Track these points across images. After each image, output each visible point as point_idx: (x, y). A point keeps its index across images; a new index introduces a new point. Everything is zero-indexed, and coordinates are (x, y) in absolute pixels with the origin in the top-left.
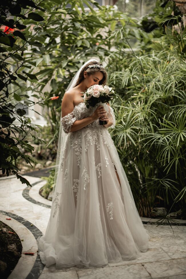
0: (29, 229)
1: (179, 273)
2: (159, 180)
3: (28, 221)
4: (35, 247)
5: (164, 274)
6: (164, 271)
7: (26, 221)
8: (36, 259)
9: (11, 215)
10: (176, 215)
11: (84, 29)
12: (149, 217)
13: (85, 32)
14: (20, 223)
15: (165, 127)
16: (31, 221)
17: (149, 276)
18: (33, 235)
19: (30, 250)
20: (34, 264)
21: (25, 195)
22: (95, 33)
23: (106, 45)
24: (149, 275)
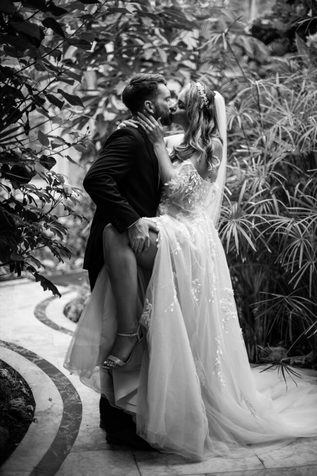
0: (46, 373)
1: (314, 461)
2: (284, 298)
3: (44, 360)
4: (58, 404)
5: (286, 462)
6: (286, 458)
7: (41, 359)
8: (61, 425)
9: (15, 348)
10: (303, 362)
11: (157, 31)
12: (257, 362)
13: (157, 36)
14: (30, 362)
15: (298, 205)
16: (50, 360)
17: (260, 465)
18: (54, 384)
19: (49, 409)
20: (56, 435)
21: (39, 314)
22: (174, 39)
23: (193, 61)
24: (260, 463)
